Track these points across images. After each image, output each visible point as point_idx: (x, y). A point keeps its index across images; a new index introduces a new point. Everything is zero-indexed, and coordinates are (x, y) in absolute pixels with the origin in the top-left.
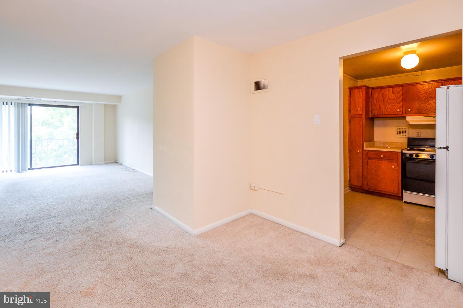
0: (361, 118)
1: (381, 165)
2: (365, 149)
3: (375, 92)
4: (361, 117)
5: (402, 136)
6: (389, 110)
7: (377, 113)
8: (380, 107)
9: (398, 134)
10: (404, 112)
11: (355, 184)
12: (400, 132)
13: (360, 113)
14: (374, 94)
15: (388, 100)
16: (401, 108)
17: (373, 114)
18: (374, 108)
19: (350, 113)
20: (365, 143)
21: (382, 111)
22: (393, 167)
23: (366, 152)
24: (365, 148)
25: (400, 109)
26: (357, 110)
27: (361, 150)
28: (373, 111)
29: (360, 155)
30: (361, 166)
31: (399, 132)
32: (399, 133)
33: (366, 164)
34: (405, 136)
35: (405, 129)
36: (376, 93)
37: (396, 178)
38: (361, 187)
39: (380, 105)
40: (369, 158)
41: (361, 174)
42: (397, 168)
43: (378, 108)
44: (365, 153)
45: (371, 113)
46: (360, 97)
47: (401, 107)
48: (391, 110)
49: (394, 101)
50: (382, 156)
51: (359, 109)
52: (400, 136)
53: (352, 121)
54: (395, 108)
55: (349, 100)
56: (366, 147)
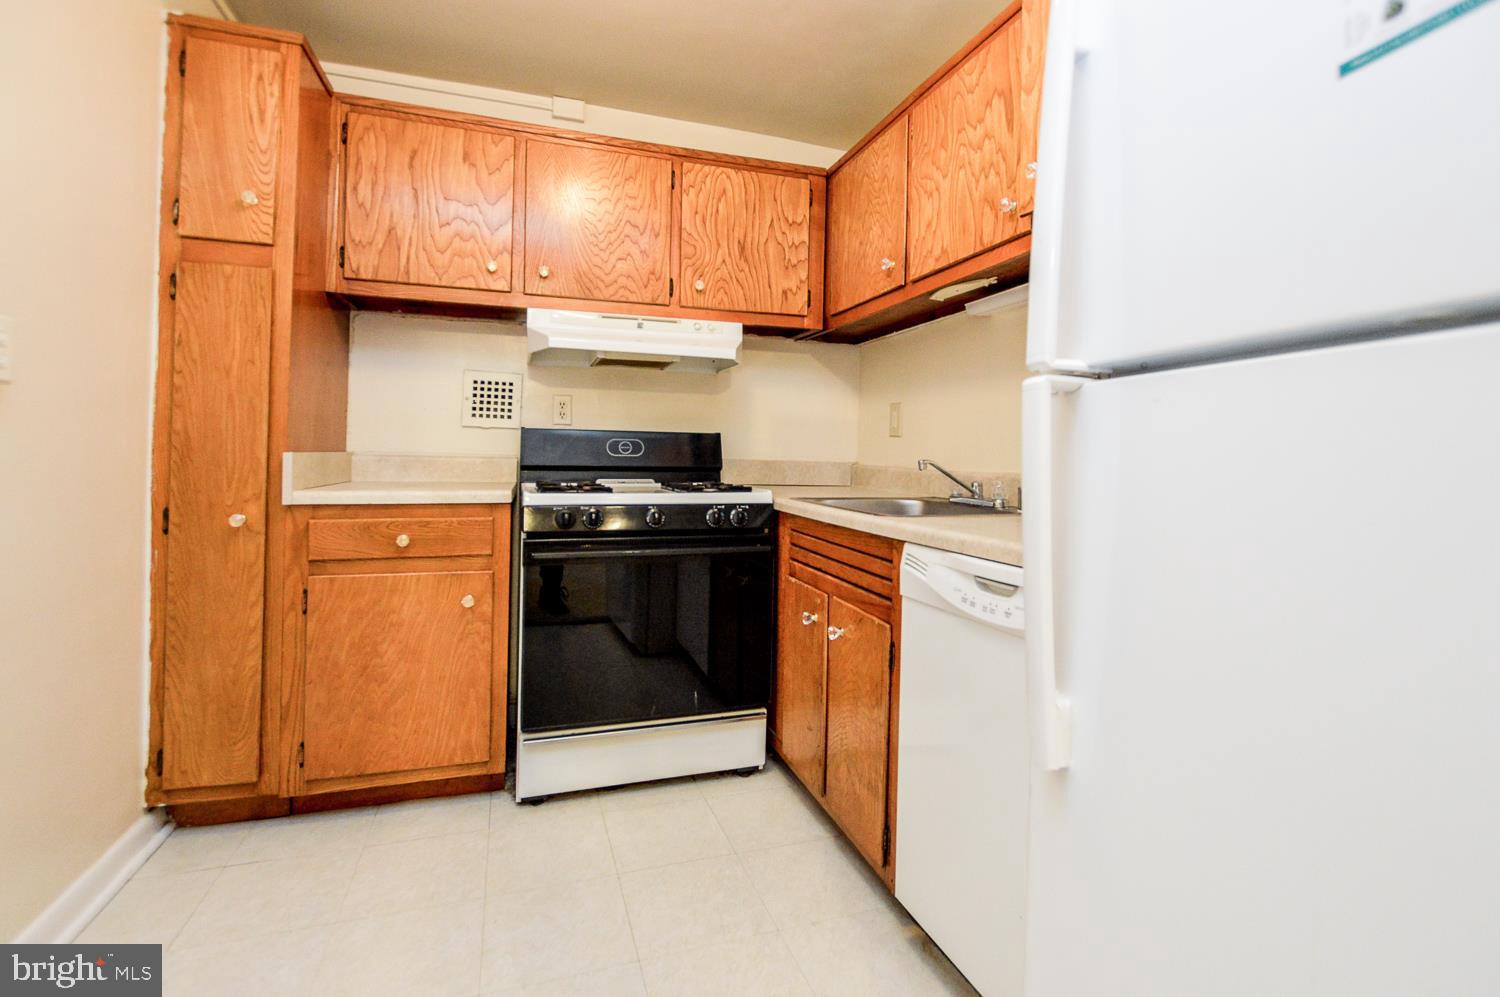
0: (265, 272)
1: (396, 599)
2: (286, 500)
3: (367, 129)
4: (268, 264)
5: (492, 422)
6: (441, 260)
7: (376, 269)
8: (391, 230)
9: (478, 412)
10: (518, 285)
11: (206, 780)
12: (485, 399)
13: (256, 227)
14: (361, 139)
15: (441, 200)
16: (506, 257)
17: (348, 274)
18: (356, 232)
19: (176, 222)
20: (288, 458)
21: (403, 261)
22: (468, 601)
23: (296, 526)
24: (291, 495)
25: (499, 258)
26: (240, 206)
27: (256, 510)
28: (349, 250)
29: (252, 548)
30: (253, 630)
31: (478, 399)
32: (478, 406)
33: (292, 607)
34: (506, 422)
35: (507, 387)
36: (372, 135)
37: (483, 668)
38: (254, 785)
39: (392, 215)
40: (317, 564)
41: (250, 689)
42: (487, 608)
43: (380, 239)
44: (289, 525)
45: (335, 261)
46: (262, 112)
47: (505, 249)
48: (451, 261)
49: (469, 210)
50: (403, 540)
51: (250, 198)
52: (485, 422)
53: (188, 284)
54: (473, 256)
55: (168, 117)
56: (296, 488)
